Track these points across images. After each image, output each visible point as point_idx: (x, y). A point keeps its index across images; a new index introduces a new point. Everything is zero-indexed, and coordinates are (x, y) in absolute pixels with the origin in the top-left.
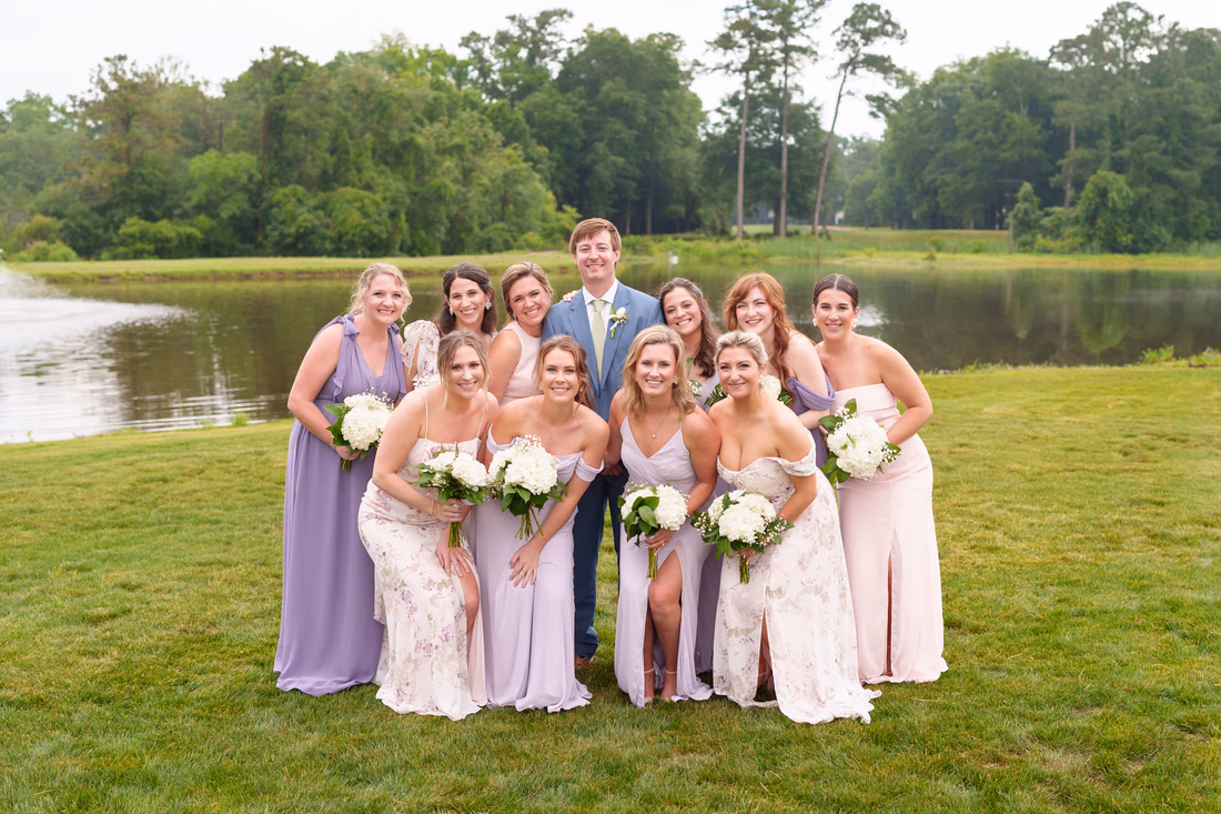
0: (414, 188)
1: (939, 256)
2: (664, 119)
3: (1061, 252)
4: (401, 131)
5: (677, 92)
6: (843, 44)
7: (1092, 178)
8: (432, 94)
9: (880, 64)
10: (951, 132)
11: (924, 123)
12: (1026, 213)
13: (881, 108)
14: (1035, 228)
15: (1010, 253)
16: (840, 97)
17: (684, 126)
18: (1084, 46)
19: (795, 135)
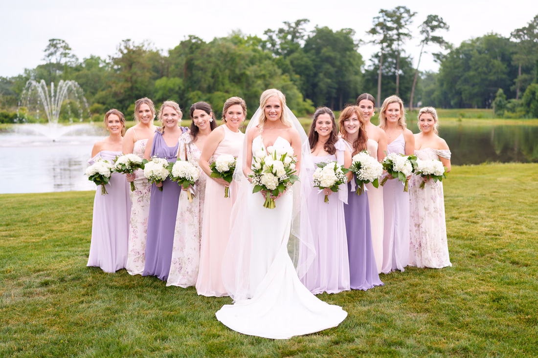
0: (246, 92)
1: (464, 120)
2: (347, 64)
3: (515, 118)
4: (240, 69)
5: (353, 52)
6: (423, 32)
7: (529, 87)
8: (253, 54)
9: (438, 40)
10: (468, 68)
11: (457, 64)
12: (500, 102)
13: (438, 58)
14: (504, 108)
15: (494, 118)
16: (421, 53)
17: (356, 67)
18: (525, 32)
19: (402, 69)
